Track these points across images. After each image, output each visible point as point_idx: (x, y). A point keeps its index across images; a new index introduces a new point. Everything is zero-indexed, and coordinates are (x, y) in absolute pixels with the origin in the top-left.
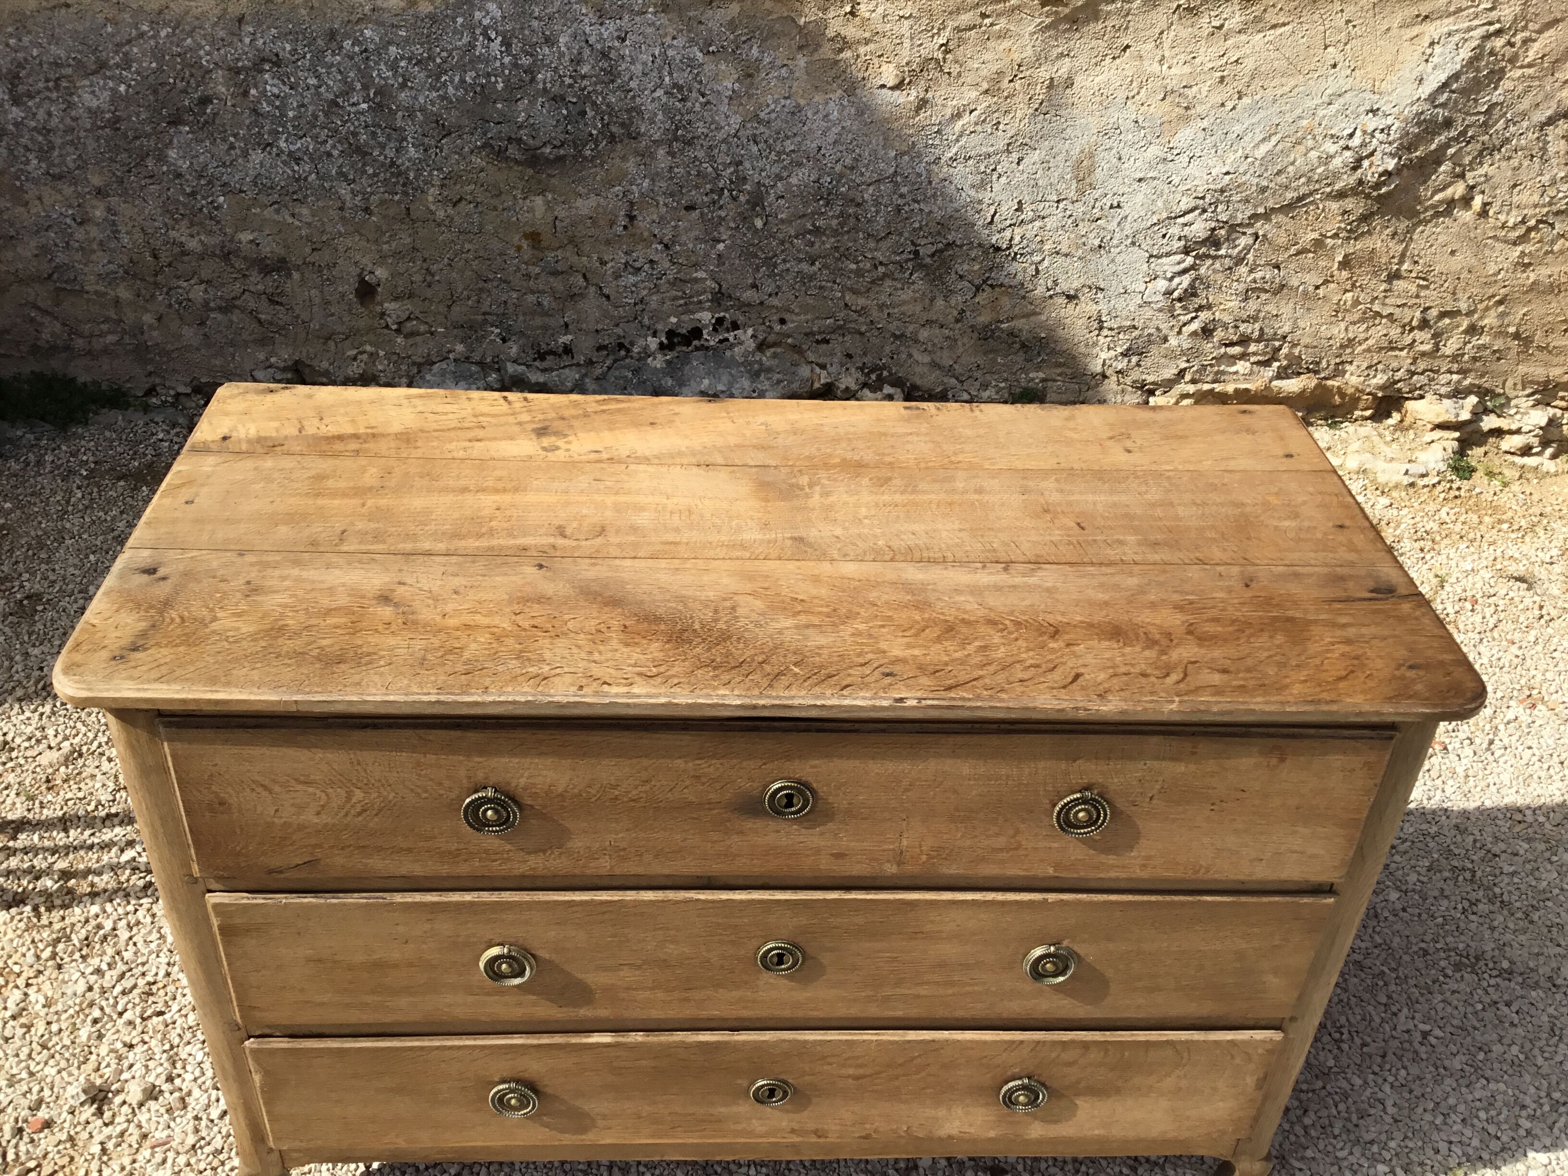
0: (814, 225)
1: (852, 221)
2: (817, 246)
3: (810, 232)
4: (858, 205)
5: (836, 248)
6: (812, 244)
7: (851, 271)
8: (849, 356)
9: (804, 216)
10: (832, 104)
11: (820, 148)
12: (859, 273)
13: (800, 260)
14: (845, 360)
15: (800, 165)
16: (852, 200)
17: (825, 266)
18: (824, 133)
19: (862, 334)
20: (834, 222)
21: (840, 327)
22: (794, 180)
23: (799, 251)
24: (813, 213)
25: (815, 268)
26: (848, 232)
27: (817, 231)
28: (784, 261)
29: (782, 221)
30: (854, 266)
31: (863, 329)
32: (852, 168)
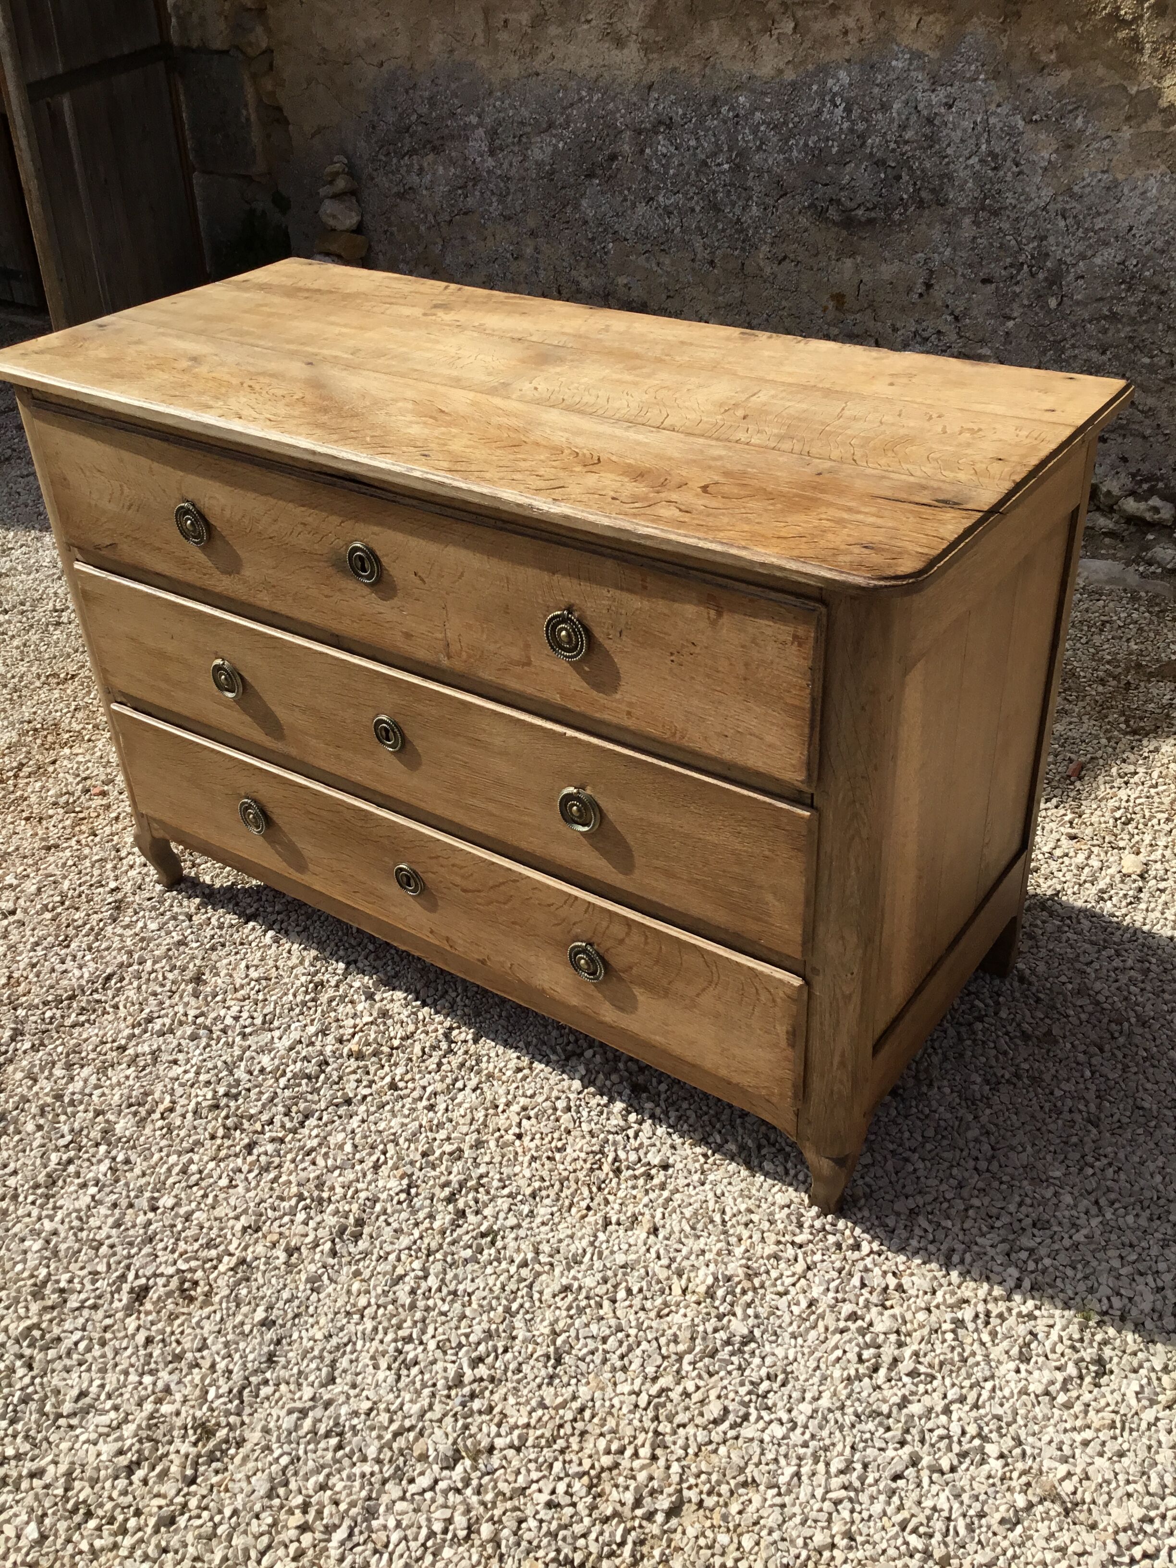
0: (1110, 310)
1: (1153, 310)
2: (1110, 334)
3: (1105, 318)
4: (1163, 293)
5: (1131, 339)
6: (1105, 331)
7: (1144, 366)
8: (1124, 460)
9: (1101, 299)
10: (1152, 180)
11: (1131, 228)
12: (1152, 369)
13: (1091, 348)
14: (1117, 463)
15: (1107, 244)
16: (1156, 287)
17: (1117, 357)
18: (1138, 212)
19: (1144, 437)
20: (1134, 309)
21: (1121, 427)
22: (1098, 261)
23: (1090, 337)
24: (1112, 298)
25: (1104, 358)
26: (1146, 322)
27: (1114, 317)
28: (1073, 346)
29: (1078, 303)
30: (1147, 360)
31: (1148, 432)
32: (1163, 252)
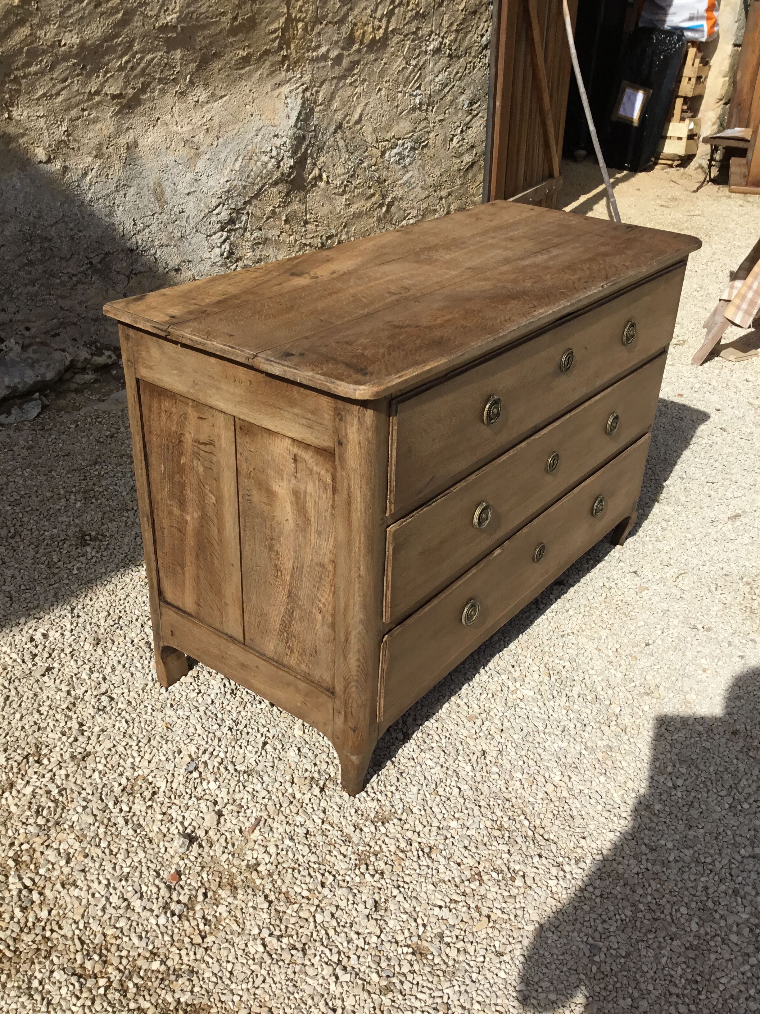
0: (27, 259)
1: (49, 251)
2: (33, 272)
3: (27, 265)
4: (50, 240)
5: (45, 272)
6: (30, 273)
7: (58, 284)
8: (74, 340)
9: (20, 255)
10: (14, 178)
11: (16, 209)
12: (63, 284)
13: (26, 285)
14: (74, 343)
15: (7, 222)
16: (46, 238)
17: (42, 285)
18: (16, 198)
19: (75, 324)
20: (39, 255)
21: (62, 323)
22: (7, 233)
23: (24, 279)
24: (25, 252)
25: (36, 288)
26: (49, 259)
27: (31, 263)
28: (17, 288)
29: (9, 261)
30: (58, 281)
31: (75, 320)
32: (40, 217)
